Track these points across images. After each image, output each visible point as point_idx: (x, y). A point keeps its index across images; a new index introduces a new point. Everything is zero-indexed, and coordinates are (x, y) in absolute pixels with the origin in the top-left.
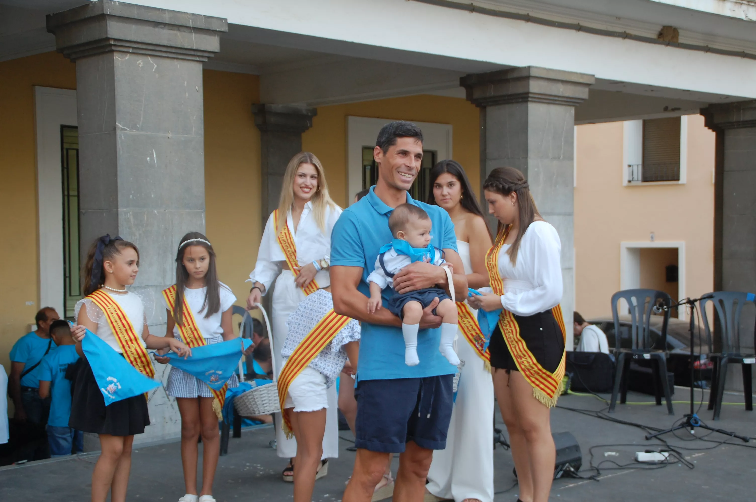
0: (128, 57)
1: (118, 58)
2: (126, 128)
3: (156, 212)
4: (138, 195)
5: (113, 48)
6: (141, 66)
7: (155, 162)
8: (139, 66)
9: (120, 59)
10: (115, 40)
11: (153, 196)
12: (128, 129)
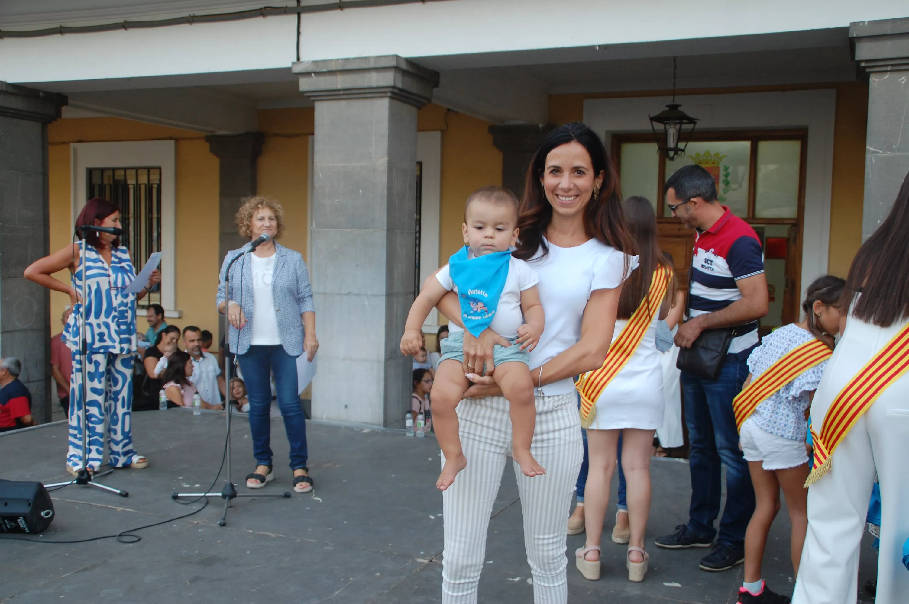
0: (887, 76)
1: (874, 80)
2: (877, 150)
5: (867, 70)
6: (903, 82)
8: (902, 83)
9: (877, 80)
10: (867, 61)
12: (881, 152)
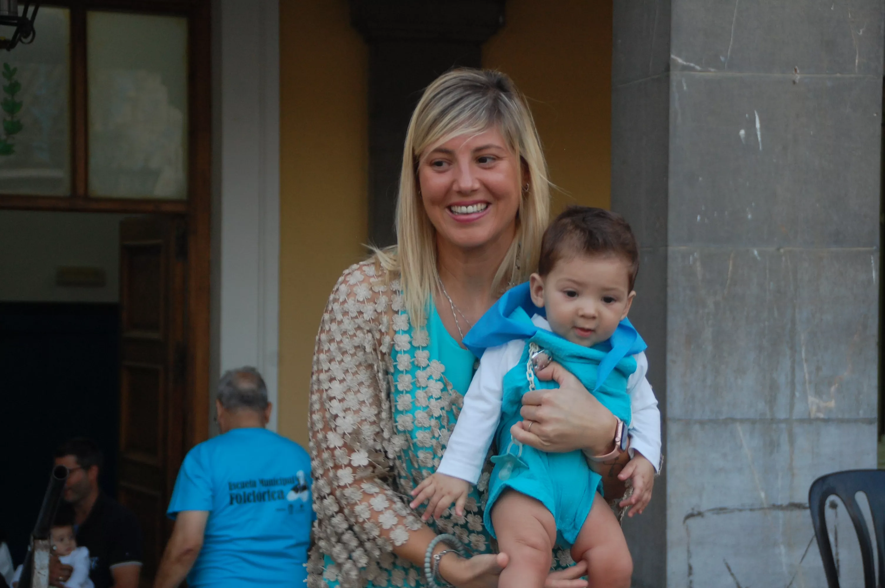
2: (692, 65)
3: (756, 253)
4: (715, 215)
7: (759, 139)
11: (750, 216)
12: (698, 68)
